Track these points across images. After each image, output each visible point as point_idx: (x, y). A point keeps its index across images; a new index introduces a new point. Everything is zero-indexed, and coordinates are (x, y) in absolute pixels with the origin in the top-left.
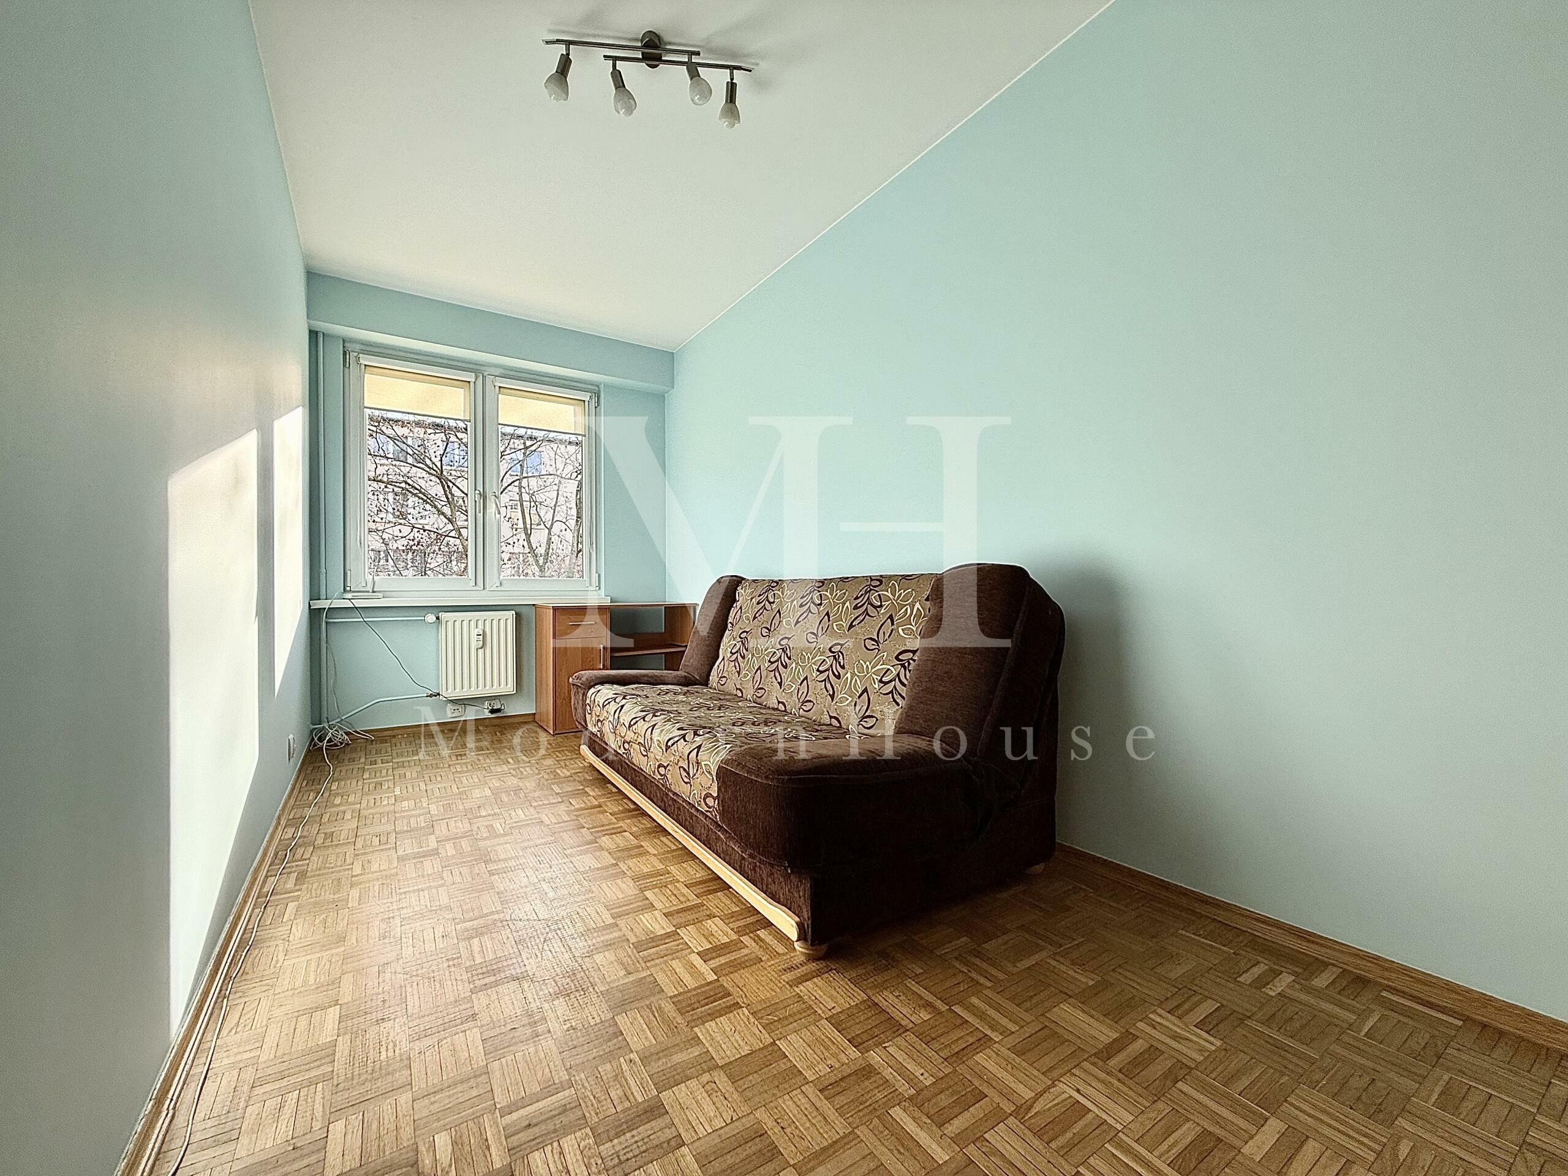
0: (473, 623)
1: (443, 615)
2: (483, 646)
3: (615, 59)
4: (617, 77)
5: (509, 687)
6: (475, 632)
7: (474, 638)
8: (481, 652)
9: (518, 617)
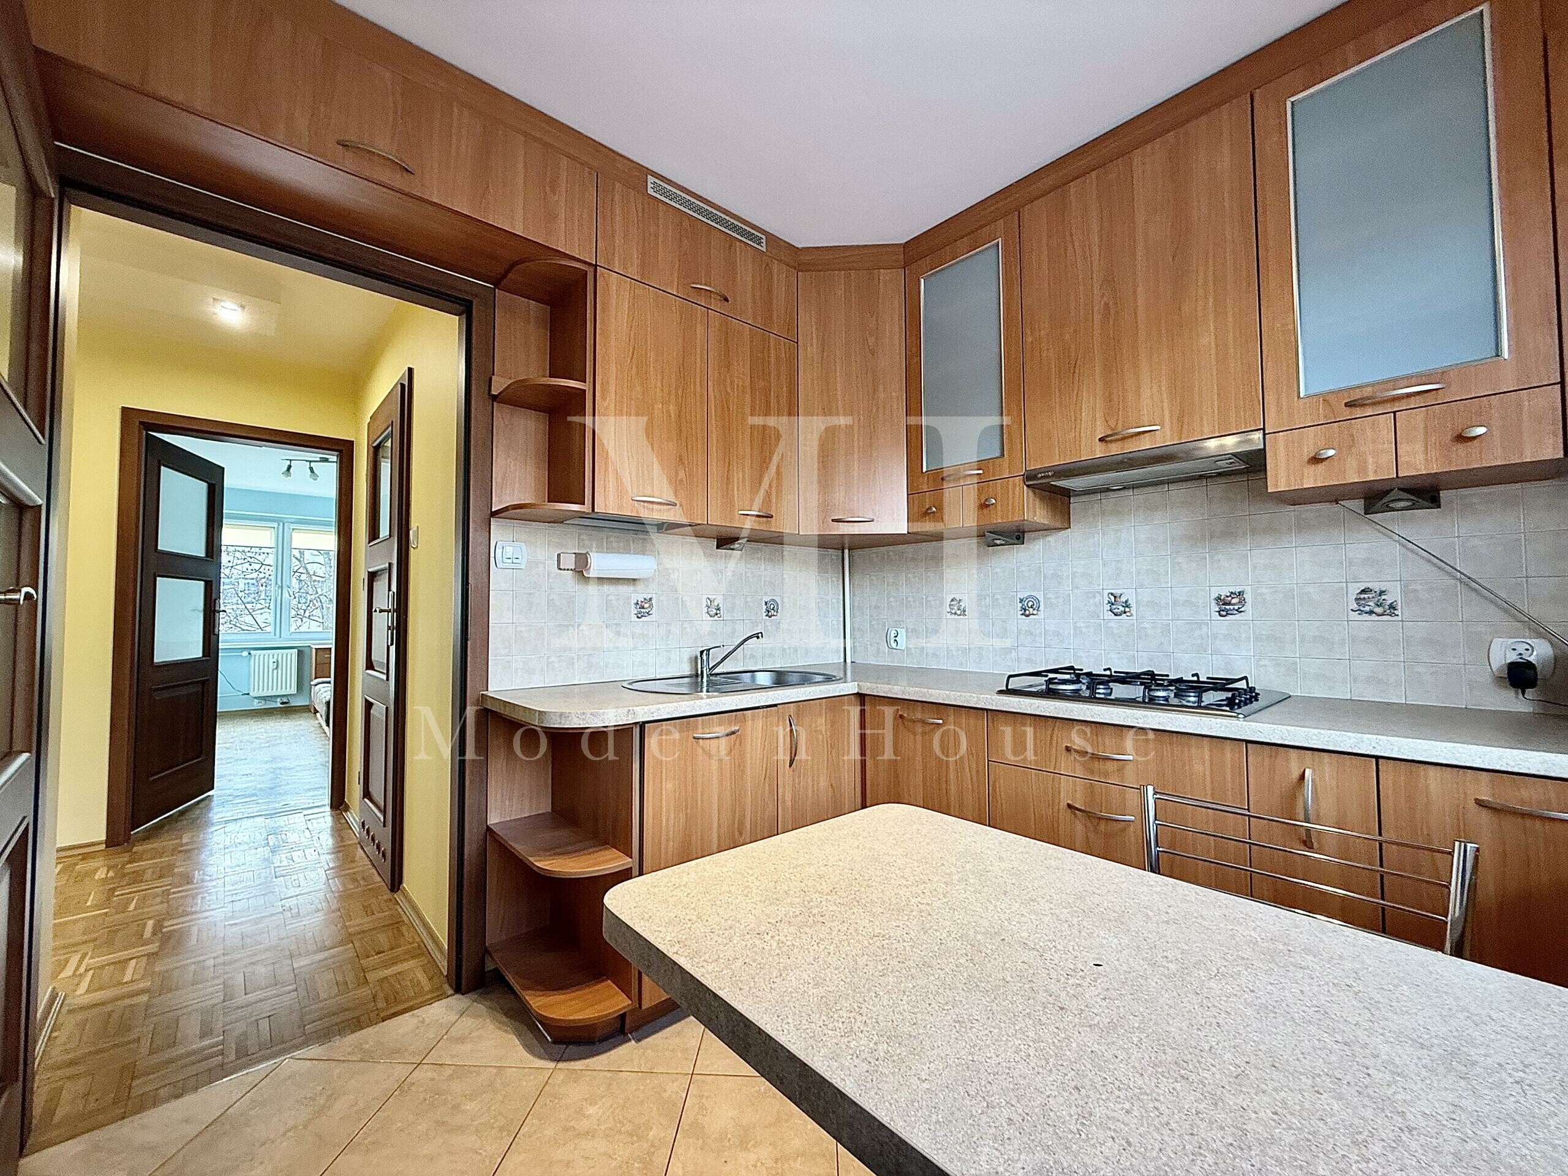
0: (271, 656)
1: (252, 652)
2: (277, 668)
3: (310, 462)
4: (311, 469)
5: (293, 690)
6: (271, 661)
7: (271, 664)
8: (275, 671)
9: (301, 654)
